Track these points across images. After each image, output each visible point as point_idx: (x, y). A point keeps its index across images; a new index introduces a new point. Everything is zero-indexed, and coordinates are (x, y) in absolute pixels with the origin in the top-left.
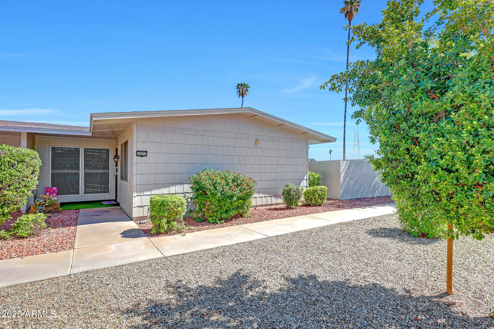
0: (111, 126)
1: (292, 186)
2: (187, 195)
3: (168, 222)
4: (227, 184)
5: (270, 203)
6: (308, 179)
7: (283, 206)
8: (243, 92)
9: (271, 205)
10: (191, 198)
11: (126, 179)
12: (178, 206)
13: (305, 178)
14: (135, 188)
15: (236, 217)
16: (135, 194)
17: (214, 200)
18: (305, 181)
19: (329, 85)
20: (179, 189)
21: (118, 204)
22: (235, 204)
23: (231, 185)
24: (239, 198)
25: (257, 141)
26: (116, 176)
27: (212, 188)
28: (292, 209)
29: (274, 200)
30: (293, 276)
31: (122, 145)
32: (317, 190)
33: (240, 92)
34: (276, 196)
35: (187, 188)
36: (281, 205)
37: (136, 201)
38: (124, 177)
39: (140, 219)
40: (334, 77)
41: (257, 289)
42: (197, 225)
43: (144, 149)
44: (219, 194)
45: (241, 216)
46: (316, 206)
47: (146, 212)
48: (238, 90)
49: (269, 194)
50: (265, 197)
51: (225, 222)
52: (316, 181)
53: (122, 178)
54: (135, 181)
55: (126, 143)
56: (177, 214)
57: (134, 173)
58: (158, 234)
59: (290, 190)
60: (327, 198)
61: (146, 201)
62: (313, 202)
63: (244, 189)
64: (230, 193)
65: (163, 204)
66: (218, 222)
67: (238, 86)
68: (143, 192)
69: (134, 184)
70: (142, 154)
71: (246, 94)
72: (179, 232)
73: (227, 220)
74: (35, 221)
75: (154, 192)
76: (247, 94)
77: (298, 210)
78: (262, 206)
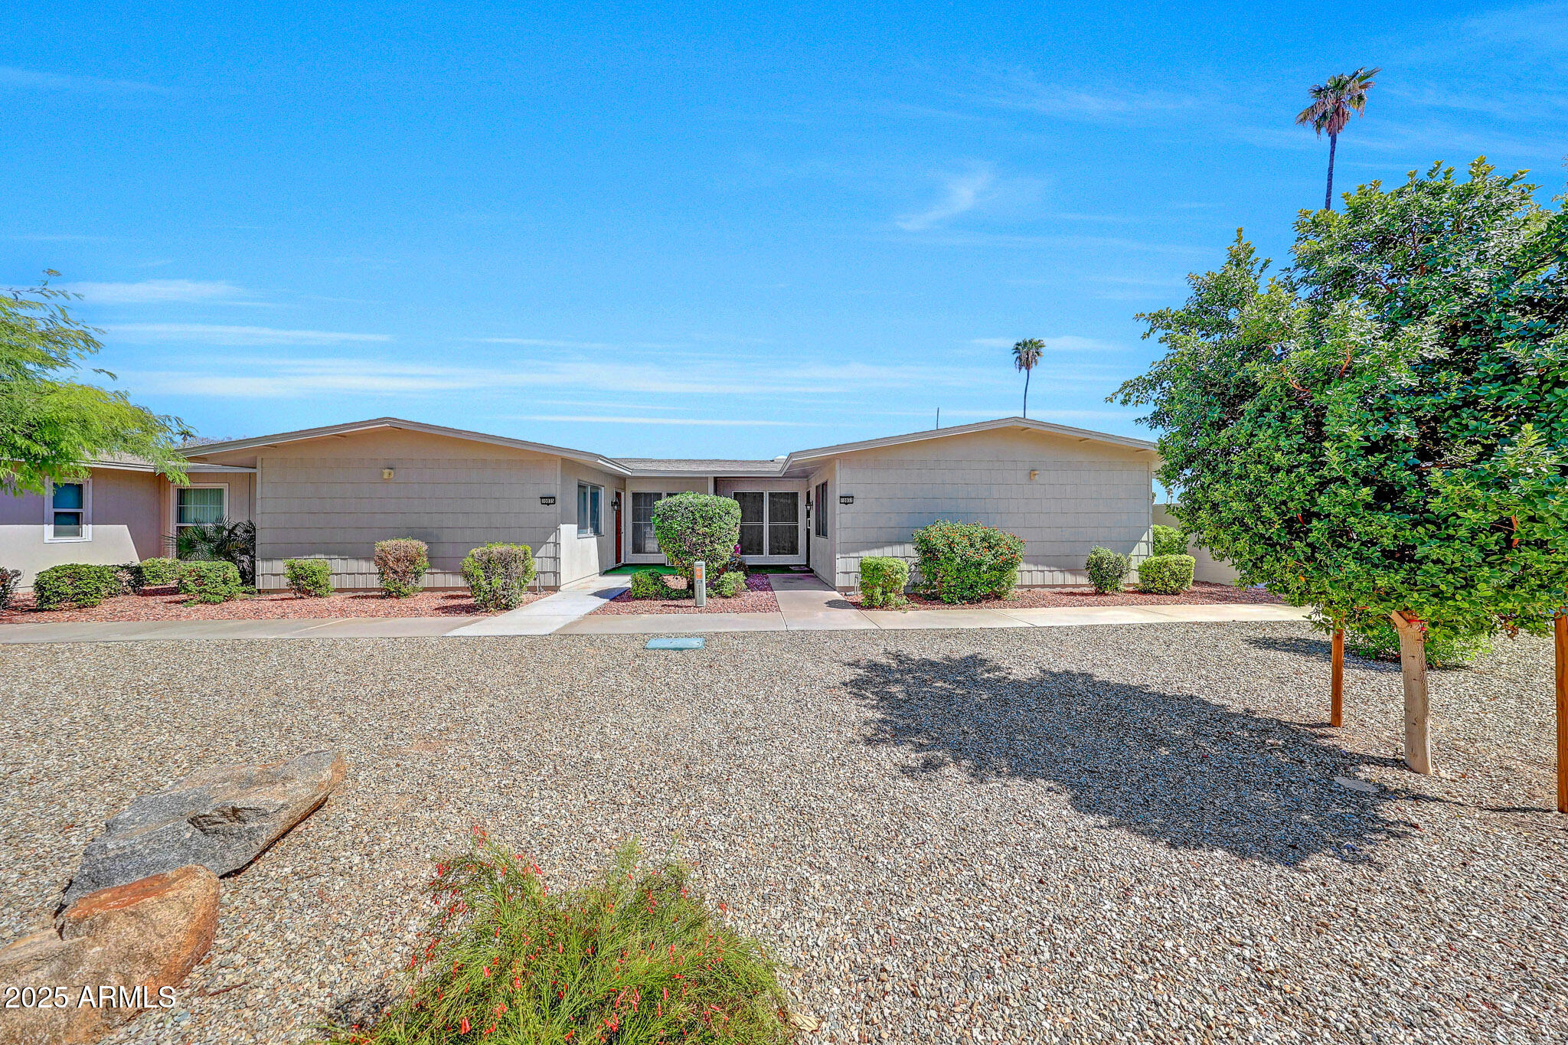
0: (803, 465)
1: (1106, 552)
2: (910, 560)
3: (884, 593)
4: (971, 545)
5: (1060, 582)
6: (1151, 540)
7: (1086, 590)
8: (1028, 358)
9: (1064, 586)
10: (916, 565)
11: (825, 535)
12: (897, 573)
13: (1145, 538)
14: (838, 548)
15: (987, 598)
16: (838, 556)
17: (950, 569)
18: (1143, 546)
19: (1121, 397)
20: (898, 550)
21: (812, 571)
22: (985, 576)
23: (978, 547)
24: (991, 568)
25: (1032, 472)
26: (808, 530)
27: (946, 550)
28: (1107, 595)
29: (1070, 579)
30: (1055, 670)
31: (817, 487)
32: (1167, 563)
33: (1021, 360)
34: (1074, 571)
35: (910, 549)
36: (1086, 588)
37: (840, 564)
38: (822, 531)
39: (845, 590)
40: (1125, 385)
41: (997, 673)
42: (926, 604)
43: (849, 494)
44: (958, 560)
45: (998, 597)
46: (1166, 593)
47: (853, 581)
48: (1017, 355)
49: (1057, 567)
50: (1050, 571)
51: (969, 603)
52: (1176, 545)
53: (818, 533)
54: (838, 536)
55: (825, 485)
56: (895, 582)
57: (838, 526)
58: (871, 607)
59: (1102, 559)
60: (1194, 581)
61: (854, 565)
62: (1159, 585)
63: (1001, 554)
64: (976, 558)
65: (876, 568)
66: (957, 601)
67: (1017, 348)
68: (848, 553)
69: (838, 541)
70: (847, 500)
71: (1036, 361)
72: (898, 607)
73: (971, 601)
74: (736, 581)
75: (862, 554)
76: (1039, 364)
77: (1119, 598)
78: (1044, 586)
